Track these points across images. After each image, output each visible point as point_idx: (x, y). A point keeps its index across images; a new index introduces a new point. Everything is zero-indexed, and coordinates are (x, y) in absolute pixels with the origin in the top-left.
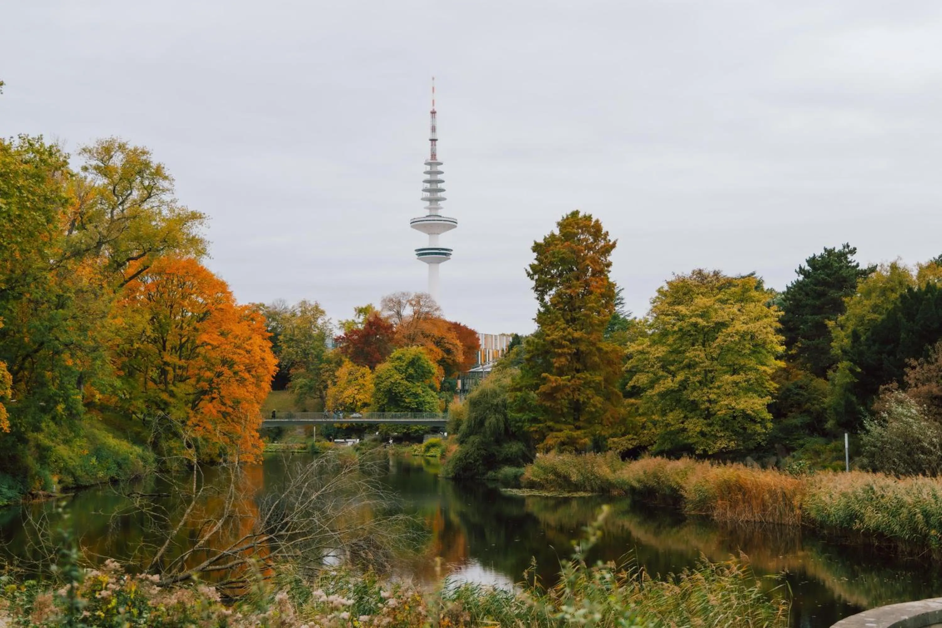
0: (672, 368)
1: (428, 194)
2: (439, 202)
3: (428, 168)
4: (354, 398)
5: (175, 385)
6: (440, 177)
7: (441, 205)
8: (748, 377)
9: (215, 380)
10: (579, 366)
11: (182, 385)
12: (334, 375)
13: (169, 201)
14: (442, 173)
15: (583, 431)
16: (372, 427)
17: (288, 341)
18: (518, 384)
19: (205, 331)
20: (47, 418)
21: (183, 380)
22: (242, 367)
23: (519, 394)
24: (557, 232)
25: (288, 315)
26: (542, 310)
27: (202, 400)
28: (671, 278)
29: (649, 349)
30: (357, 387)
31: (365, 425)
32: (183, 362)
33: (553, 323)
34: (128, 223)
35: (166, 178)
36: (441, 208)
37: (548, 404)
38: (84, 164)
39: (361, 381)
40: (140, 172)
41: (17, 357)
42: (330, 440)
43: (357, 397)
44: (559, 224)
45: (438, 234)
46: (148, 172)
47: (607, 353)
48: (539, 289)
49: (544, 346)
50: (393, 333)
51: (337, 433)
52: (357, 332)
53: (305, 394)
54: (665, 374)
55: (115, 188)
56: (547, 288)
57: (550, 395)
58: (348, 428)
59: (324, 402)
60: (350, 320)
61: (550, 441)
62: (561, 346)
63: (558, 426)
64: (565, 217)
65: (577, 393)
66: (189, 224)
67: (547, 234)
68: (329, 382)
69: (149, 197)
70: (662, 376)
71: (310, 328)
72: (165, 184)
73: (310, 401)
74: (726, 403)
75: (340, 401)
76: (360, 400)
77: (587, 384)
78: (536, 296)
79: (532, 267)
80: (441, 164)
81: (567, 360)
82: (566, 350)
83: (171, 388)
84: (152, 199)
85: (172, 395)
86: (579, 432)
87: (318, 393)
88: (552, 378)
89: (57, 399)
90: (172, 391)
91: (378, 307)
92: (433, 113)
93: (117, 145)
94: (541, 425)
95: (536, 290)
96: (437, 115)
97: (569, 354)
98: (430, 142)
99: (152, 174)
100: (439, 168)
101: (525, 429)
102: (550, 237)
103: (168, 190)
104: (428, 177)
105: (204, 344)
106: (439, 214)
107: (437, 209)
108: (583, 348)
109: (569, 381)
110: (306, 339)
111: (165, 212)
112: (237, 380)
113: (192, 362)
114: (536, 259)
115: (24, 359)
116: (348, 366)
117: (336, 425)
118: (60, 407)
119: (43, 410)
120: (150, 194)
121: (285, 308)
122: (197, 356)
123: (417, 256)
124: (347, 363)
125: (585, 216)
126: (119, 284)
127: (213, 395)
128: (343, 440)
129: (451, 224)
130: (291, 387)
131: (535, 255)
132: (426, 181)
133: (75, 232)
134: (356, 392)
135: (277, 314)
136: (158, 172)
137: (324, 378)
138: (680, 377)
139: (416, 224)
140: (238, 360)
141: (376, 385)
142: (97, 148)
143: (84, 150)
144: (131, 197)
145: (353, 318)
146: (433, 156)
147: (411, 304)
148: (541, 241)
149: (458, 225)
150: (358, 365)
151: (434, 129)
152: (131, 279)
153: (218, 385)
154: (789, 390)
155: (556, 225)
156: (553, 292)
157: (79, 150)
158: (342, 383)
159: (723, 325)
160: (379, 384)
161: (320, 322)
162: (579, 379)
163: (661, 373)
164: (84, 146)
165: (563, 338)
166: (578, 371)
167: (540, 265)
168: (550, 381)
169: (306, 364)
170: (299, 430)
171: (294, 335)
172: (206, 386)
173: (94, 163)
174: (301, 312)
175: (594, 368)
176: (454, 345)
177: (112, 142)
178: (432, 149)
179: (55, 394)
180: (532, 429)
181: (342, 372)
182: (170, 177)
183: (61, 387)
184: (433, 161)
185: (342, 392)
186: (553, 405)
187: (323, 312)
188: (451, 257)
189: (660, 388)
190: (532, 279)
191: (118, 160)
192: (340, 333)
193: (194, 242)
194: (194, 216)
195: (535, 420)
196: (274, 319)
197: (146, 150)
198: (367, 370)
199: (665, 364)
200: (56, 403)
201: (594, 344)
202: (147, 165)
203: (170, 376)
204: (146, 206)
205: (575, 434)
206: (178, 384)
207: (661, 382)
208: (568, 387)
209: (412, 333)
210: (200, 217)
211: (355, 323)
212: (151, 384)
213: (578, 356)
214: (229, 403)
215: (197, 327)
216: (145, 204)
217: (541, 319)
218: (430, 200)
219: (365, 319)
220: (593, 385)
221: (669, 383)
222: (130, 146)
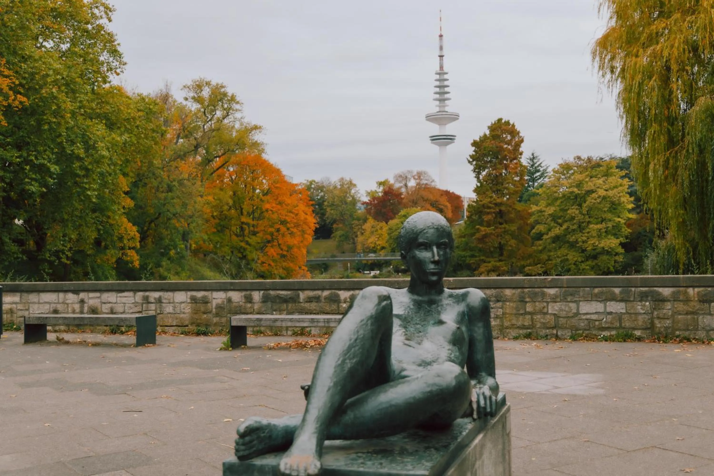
0: (560, 221)
1: (437, 96)
2: (446, 102)
3: (438, 77)
4: (375, 243)
5: (249, 238)
6: (446, 83)
7: (447, 104)
8: (608, 225)
9: (275, 234)
10: (501, 221)
11: (254, 237)
12: (361, 228)
13: (240, 117)
14: (447, 80)
15: (504, 262)
16: (387, 263)
17: (330, 206)
18: (463, 233)
19: (268, 202)
20: (165, 259)
21: (255, 234)
22: (292, 225)
23: (463, 239)
24: (488, 132)
25: (331, 188)
26: (479, 184)
27: (267, 246)
28: (561, 162)
29: (545, 209)
30: (377, 236)
31: (383, 262)
32: (255, 223)
33: (484, 193)
34: (214, 133)
35: (238, 103)
36: (447, 106)
37: (481, 246)
38: (185, 96)
39: (380, 231)
40: (221, 100)
41: (145, 222)
42: (360, 272)
43: (378, 243)
44: (489, 127)
45: (446, 124)
46: (226, 99)
47: (519, 211)
48: (477, 170)
49: (479, 208)
50: (402, 199)
51: (365, 267)
52: (378, 198)
53: (343, 241)
54: (556, 225)
55: (205, 110)
56: (481, 170)
57: (482, 240)
58: (372, 264)
59: (356, 246)
60: (373, 190)
61: (482, 269)
62: (489, 208)
63: (488, 260)
64: (493, 123)
65: (500, 238)
66: (253, 132)
67: (482, 134)
68: (359, 233)
69: (228, 115)
70: (553, 226)
71: (346, 196)
72: (237, 107)
73: (347, 246)
74: (592, 242)
75: (366, 246)
76: (379, 245)
77: (506, 232)
78: (475, 175)
79: (471, 157)
80: (447, 73)
81: (493, 216)
82: (492, 210)
83: (247, 239)
84: (230, 117)
85: (247, 243)
86: (501, 263)
87: (352, 241)
88: (482, 228)
89: (170, 247)
90: (247, 241)
91: (392, 181)
92: (441, 36)
93: (204, 82)
94: (477, 259)
95: (474, 171)
96: (444, 38)
97: (494, 213)
98: (439, 58)
99: (228, 100)
100: (446, 77)
101: (467, 262)
102: (483, 137)
103: (240, 110)
104: (438, 83)
105: (267, 210)
106: (446, 110)
107: (444, 106)
108: (503, 208)
109: (494, 230)
110: (343, 204)
111: (237, 126)
112: (290, 234)
113: (260, 222)
114: (474, 151)
115: (150, 223)
116: (371, 222)
117: (364, 262)
118: (172, 253)
119: (163, 255)
120: (228, 113)
121: (329, 183)
122: (264, 218)
123: (430, 141)
124: (370, 220)
125: (505, 122)
126: (210, 173)
127: (274, 244)
128: (368, 272)
129: (454, 117)
130: (334, 237)
131: (474, 148)
132: (436, 87)
133: (181, 140)
134: (376, 239)
135: (323, 187)
136: (233, 99)
137: (355, 230)
138: (565, 227)
139: (430, 118)
140: (289, 220)
141: (389, 234)
142: (193, 86)
143: (184, 87)
144: (216, 116)
145: (376, 189)
146: (441, 67)
147: (414, 178)
148: (478, 139)
149: (460, 118)
150: (378, 221)
151: (441, 48)
152: (218, 169)
153: (277, 237)
154: (640, 233)
155: (487, 128)
156: (484, 173)
157: (181, 87)
158: (367, 233)
159: (591, 192)
160: (390, 233)
161: (353, 191)
162: (501, 228)
163: (552, 224)
164: (184, 84)
165: (490, 202)
166: (501, 224)
167: (476, 155)
168: (481, 231)
169: (343, 221)
170: (339, 265)
171: (334, 202)
172: (269, 238)
173: (192, 94)
174: (340, 185)
175: (512, 221)
176: (446, 206)
177: (201, 81)
178: (440, 63)
179: (169, 245)
180: (471, 262)
181: (368, 226)
182: (240, 102)
183: (172, 240)
184: (441, 72)
185: (367, 240)
186: (484, 246)
187: (355, 185)
188: (455, 141)
189: (552, 234)
190: (472, 164)
191: (206, 93)
192: (366, 199)
193: (256, 145)
194: (256, 128)
195: (473, 256)
196: (322, 191)
197: (224, 85)
198: (384, 223)
199: (554, 218)
200: (170, 250)
201: (510, 206)
202: (225, 95)
203: (246, 232)
204: (226, 121)
205: (498, 264)
206: (251, 236)
207: (552, 230)
208: (494, 235)
209: (415, 198)
210: (260, 128)
211: (377, 192)
212: (234, 237)
213: (501, 213)
214: (285, 248)
215: (263, 199)
216: (225, 120)
217: (477, 190)
218: (440, 100)
219: (384, 189)
220: (510, 232)
221: (557, 231)
222: (214, 83)
